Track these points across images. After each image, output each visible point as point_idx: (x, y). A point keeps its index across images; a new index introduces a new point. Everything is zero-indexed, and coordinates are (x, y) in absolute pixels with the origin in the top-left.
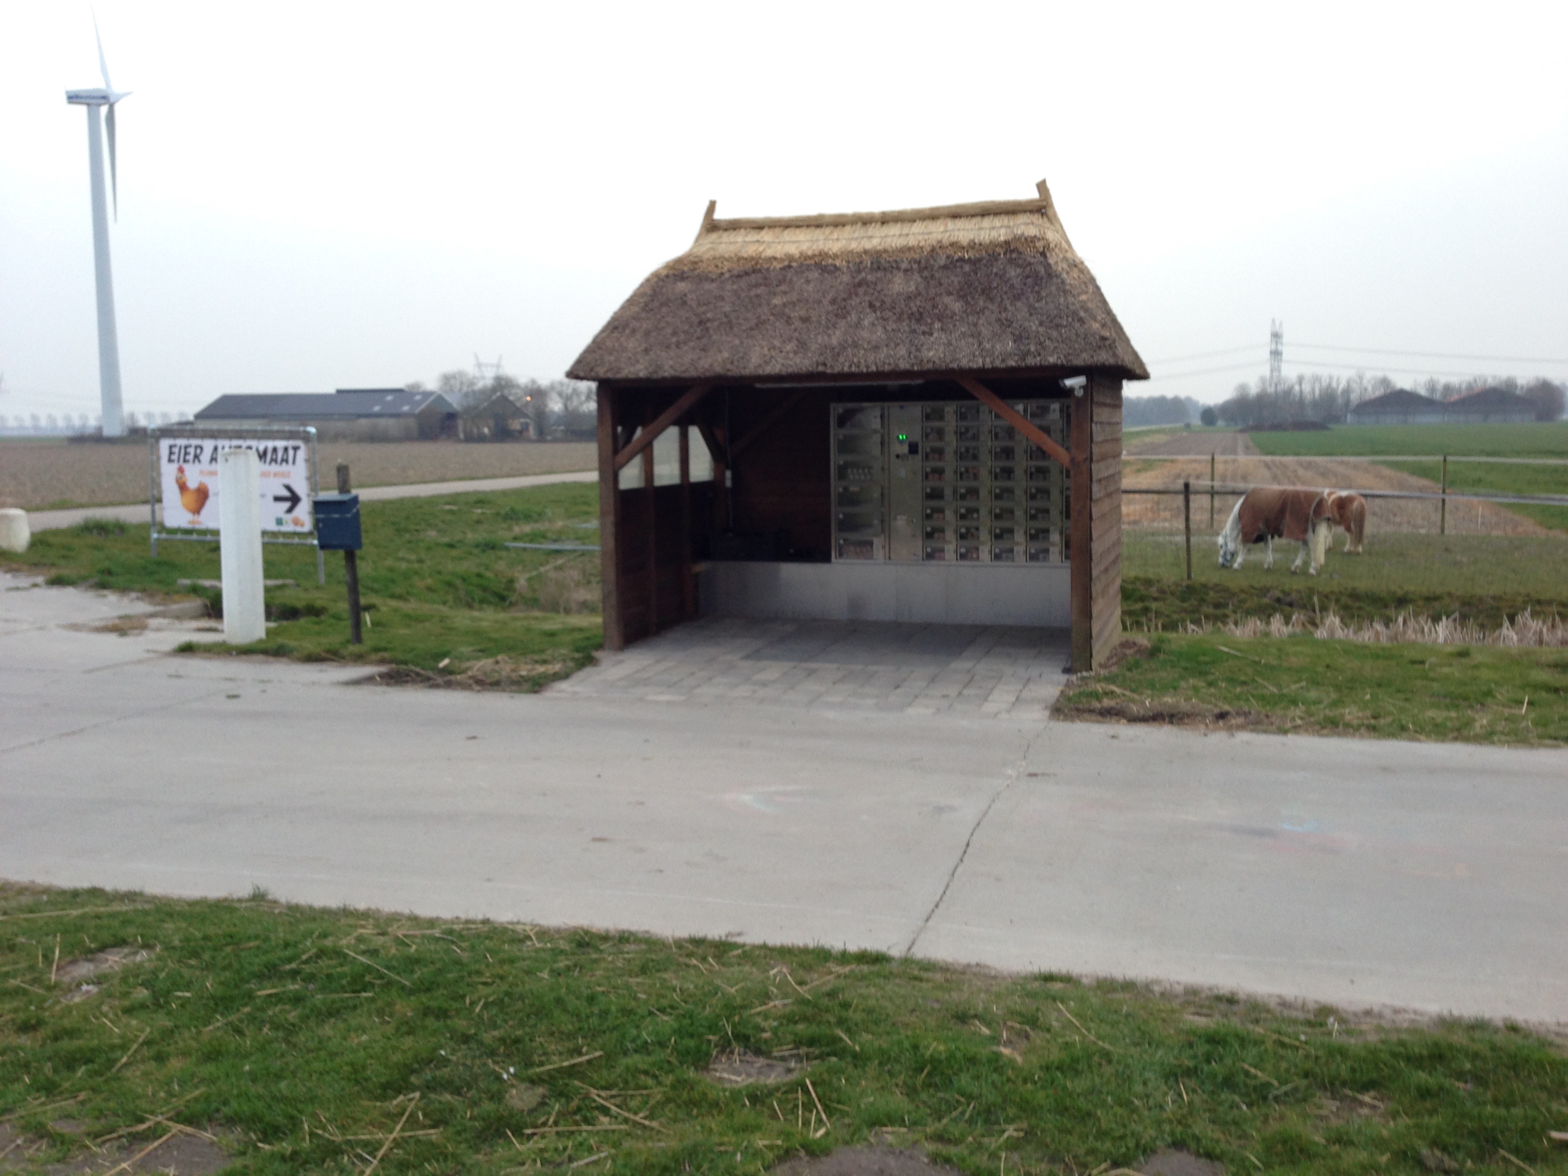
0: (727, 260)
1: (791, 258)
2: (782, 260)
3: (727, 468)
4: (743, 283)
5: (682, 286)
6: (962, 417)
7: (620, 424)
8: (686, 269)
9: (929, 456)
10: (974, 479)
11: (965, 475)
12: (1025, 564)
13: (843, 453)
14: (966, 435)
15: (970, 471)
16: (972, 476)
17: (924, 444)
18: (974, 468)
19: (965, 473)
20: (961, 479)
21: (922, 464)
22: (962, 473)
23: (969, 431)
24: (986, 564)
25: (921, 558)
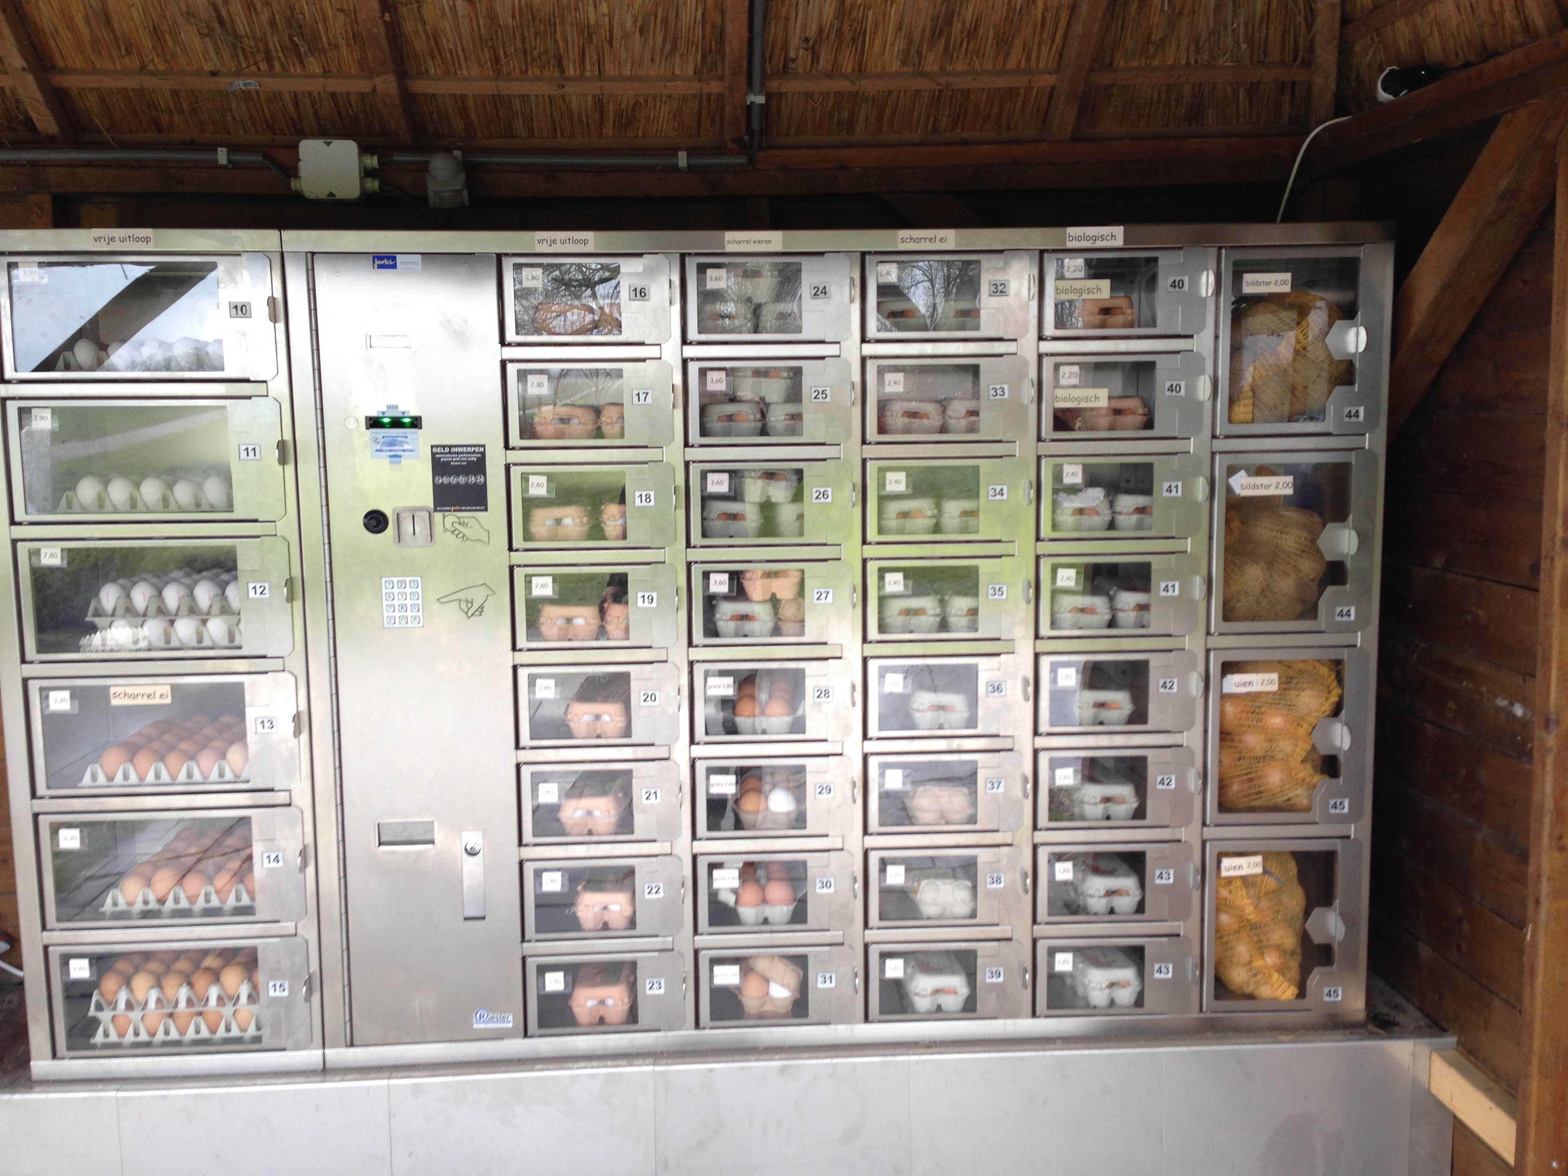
6: (713, 316)
9: (543, 519)
10: (776, 631)
11: (726, 609)
12: (1026, 1026)
13: (69, 508)
14: (730, 408)
15: (756, 588)
16: (761, 611)
17: (514, 456)
18: (775, 574)
19: (726, 598)
20: (711, 631)
21: (504, 559)
22: (711, 601)
23: (747, 390)
24: (840, 1032)
25: (509, 1022)
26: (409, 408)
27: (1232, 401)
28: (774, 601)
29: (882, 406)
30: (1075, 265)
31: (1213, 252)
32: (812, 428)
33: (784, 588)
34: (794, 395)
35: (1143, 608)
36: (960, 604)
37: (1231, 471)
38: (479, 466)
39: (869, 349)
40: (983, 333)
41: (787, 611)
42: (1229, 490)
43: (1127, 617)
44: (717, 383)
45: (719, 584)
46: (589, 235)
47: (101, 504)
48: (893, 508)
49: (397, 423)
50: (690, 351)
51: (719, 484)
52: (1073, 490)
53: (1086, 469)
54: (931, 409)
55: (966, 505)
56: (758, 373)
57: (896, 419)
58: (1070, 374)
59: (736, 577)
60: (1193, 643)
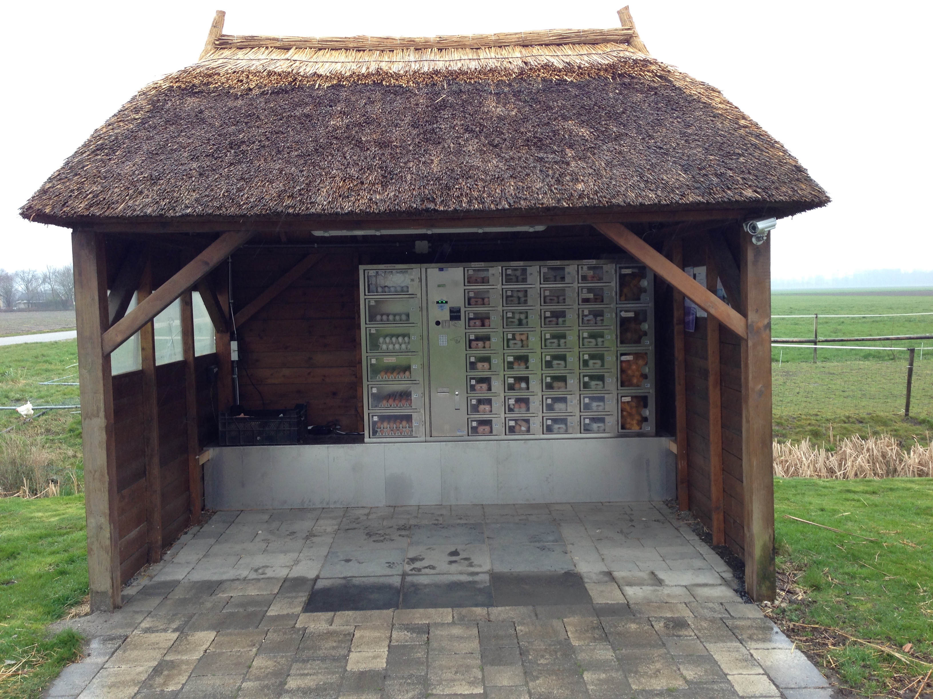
0: (255, 74)
1: (340, 77)
2: (327, 78)
3: (232, 339)
4: (282, 101)
5: (191, 102)
6: (508, 279)
7: (109, 289)
8: (196, 82)
9: (472, 323)
10: (522, 346)
11: (512, 342)
12: (579, 436)
13: (375, 321)
14: (512, 298)
15: (518, 337)
16: (519, 343)
17: (467, 309)
18: (522, 334)
19: (512, 339)
20: (508, 346)
21: (464, 331)
22: (508, 340)
23: (515, 294)
24: (537, 437)
25: (465, 433)
26: (445, 299)
27: (620, 296)
28: (522, 341)
29: (545, 297)
30: (585, 268)
31: (614, 265)
32: (530, 302)
33: (524, 337)
34: (526, 296)
35: (603, 342)
36: (562, 341)
37: (621, 311)
38: (459, 311)
39: (541, 286)
40: (566, 282)
41: (525, 342)
42: (620, 316)
43: (600, 344)
44: (509, 293)
45: (510, 336)
46: (483, 263)
47: (382, 320)
48: (548, 320)
49: (442, 302)
50: (503, 287)
51: (510, 315)
52: (586, 316)
53: (589, 311)
54: (555, 298)
55: (563, 319)
56: (518, 291)
57: (548, 301)
58: (585, 291)
59: (514, 335)
60: (614, 349)
